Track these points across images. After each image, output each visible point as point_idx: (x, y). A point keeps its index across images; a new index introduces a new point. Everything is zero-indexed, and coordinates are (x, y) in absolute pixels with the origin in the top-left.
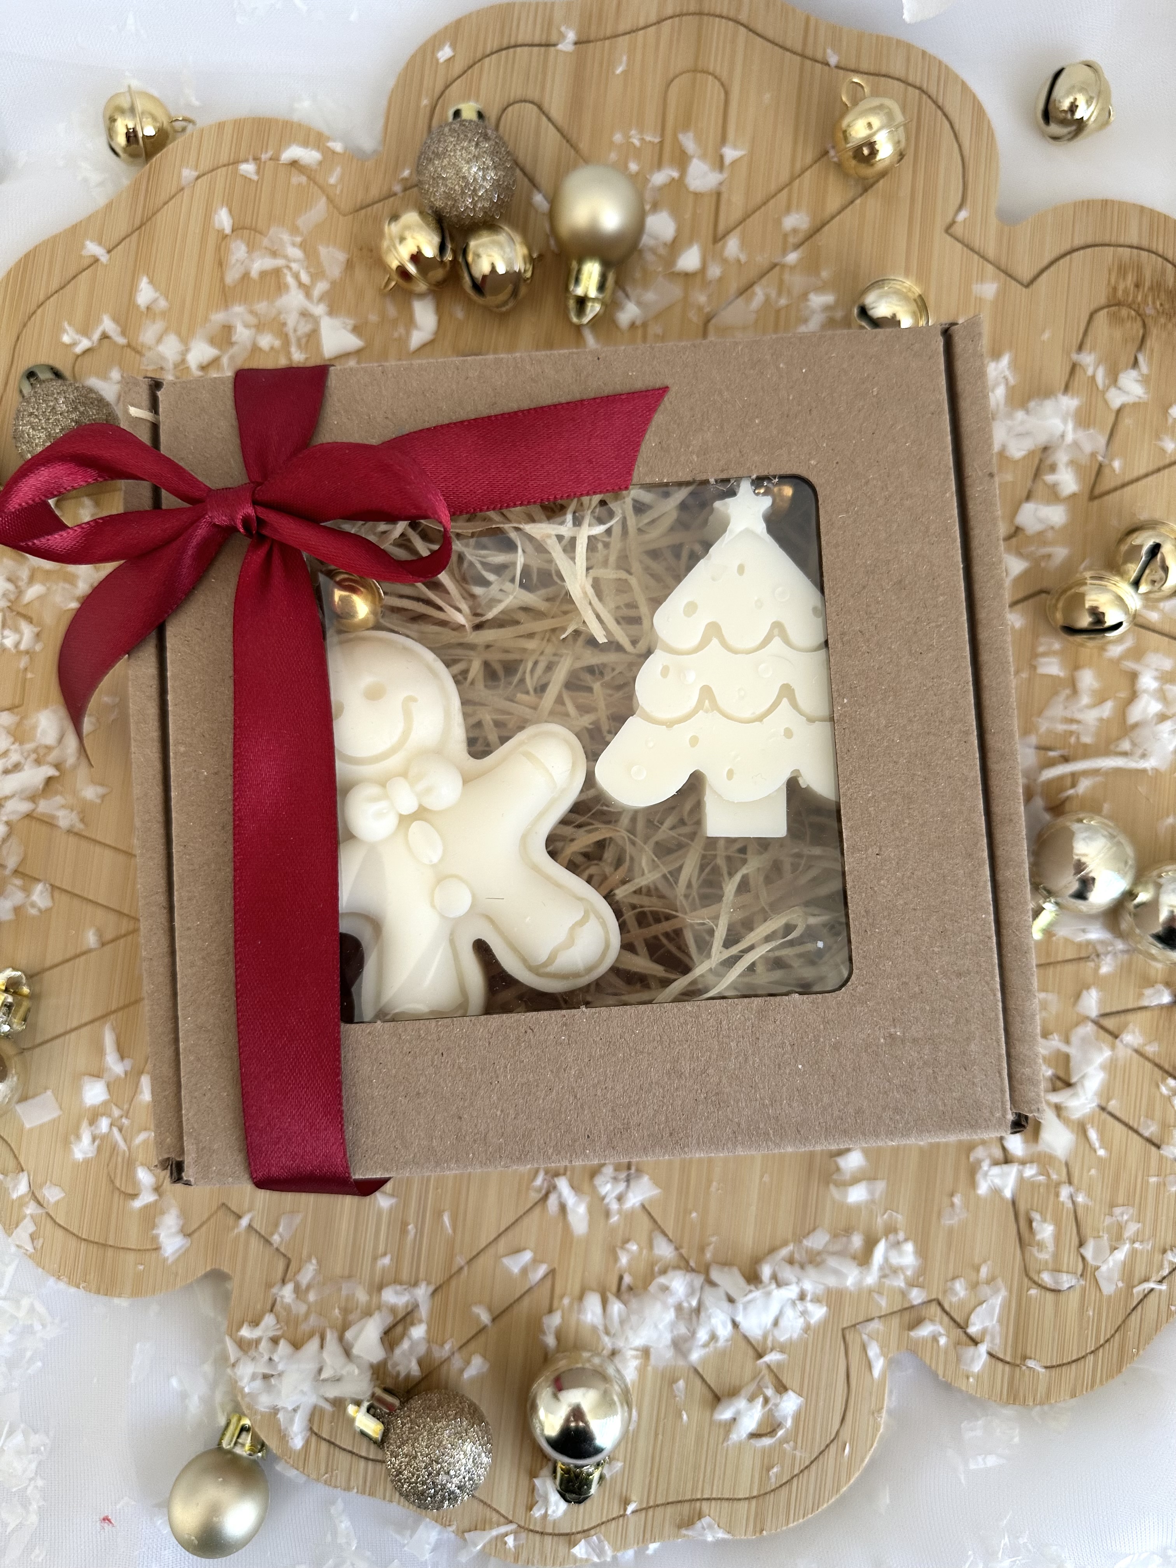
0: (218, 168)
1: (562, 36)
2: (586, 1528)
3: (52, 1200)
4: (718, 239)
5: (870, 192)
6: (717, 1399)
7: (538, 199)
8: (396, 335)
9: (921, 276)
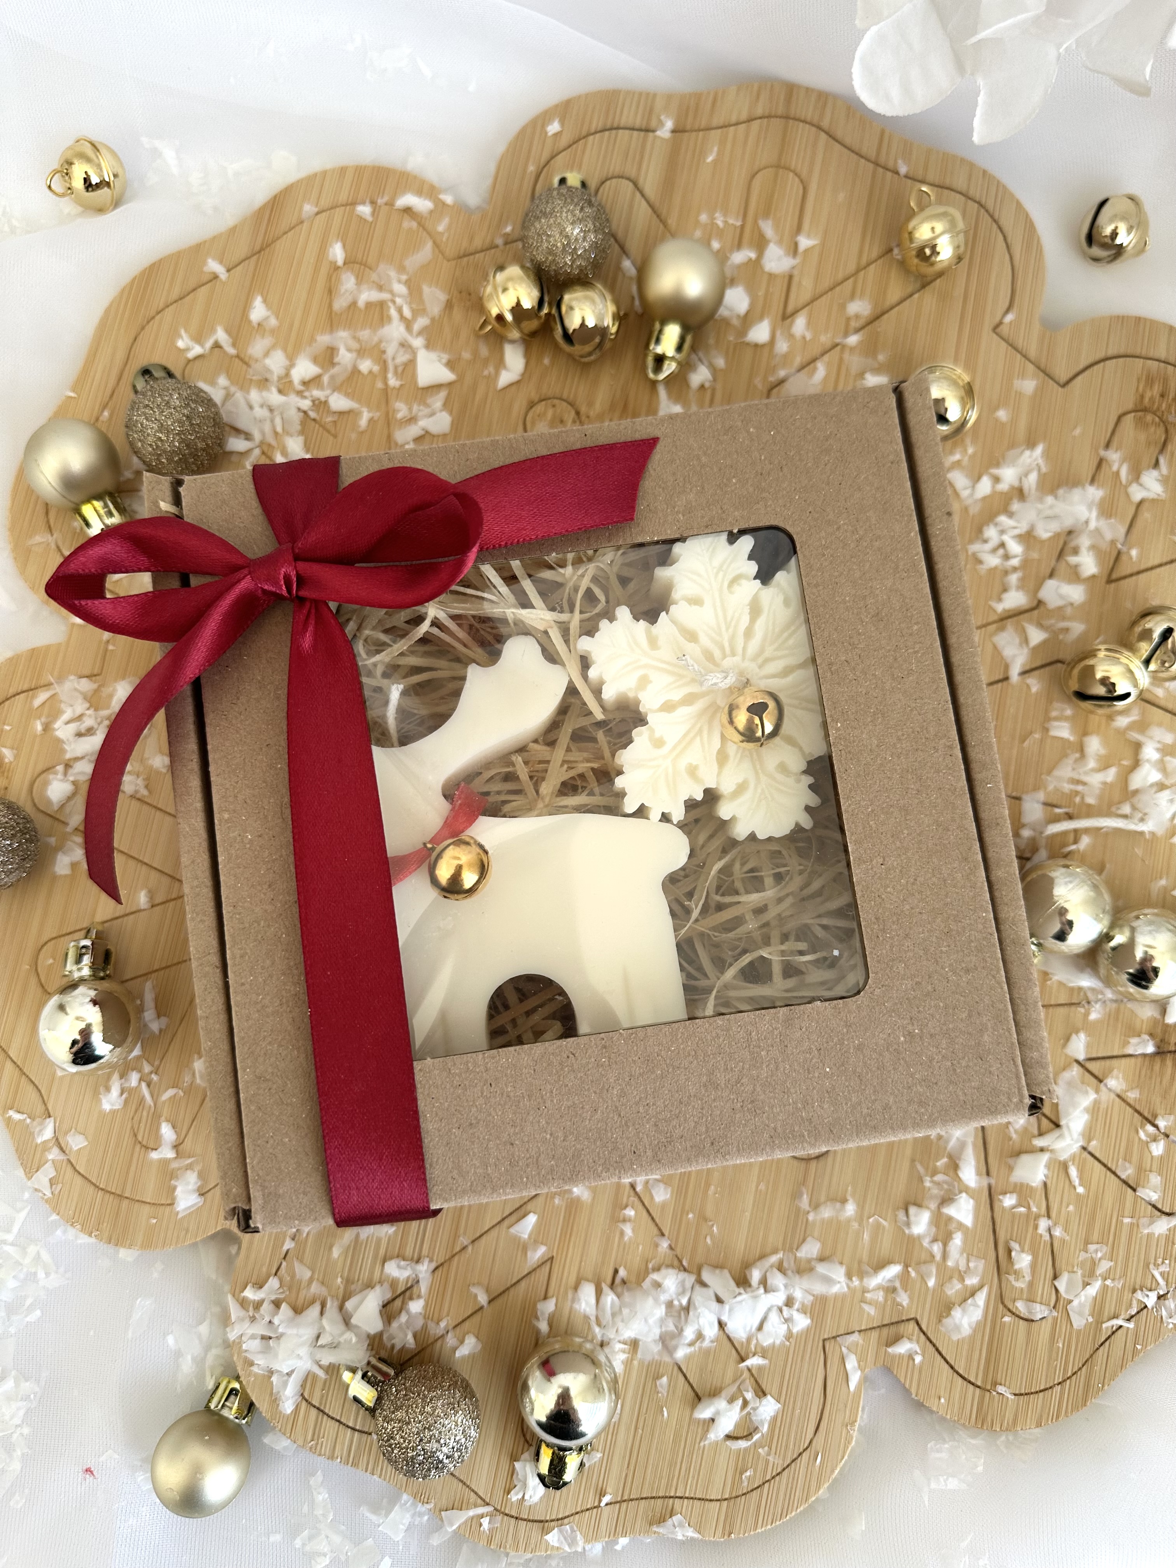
0: (336, 207)
1: (661, 124)
2: (560, 1516)
3: (75, 1148)
4: (787, 317)
5: (927, 288)
6: (697, 1398)
7: (627, 264)
8: (486, 373)
9: (969, 366)
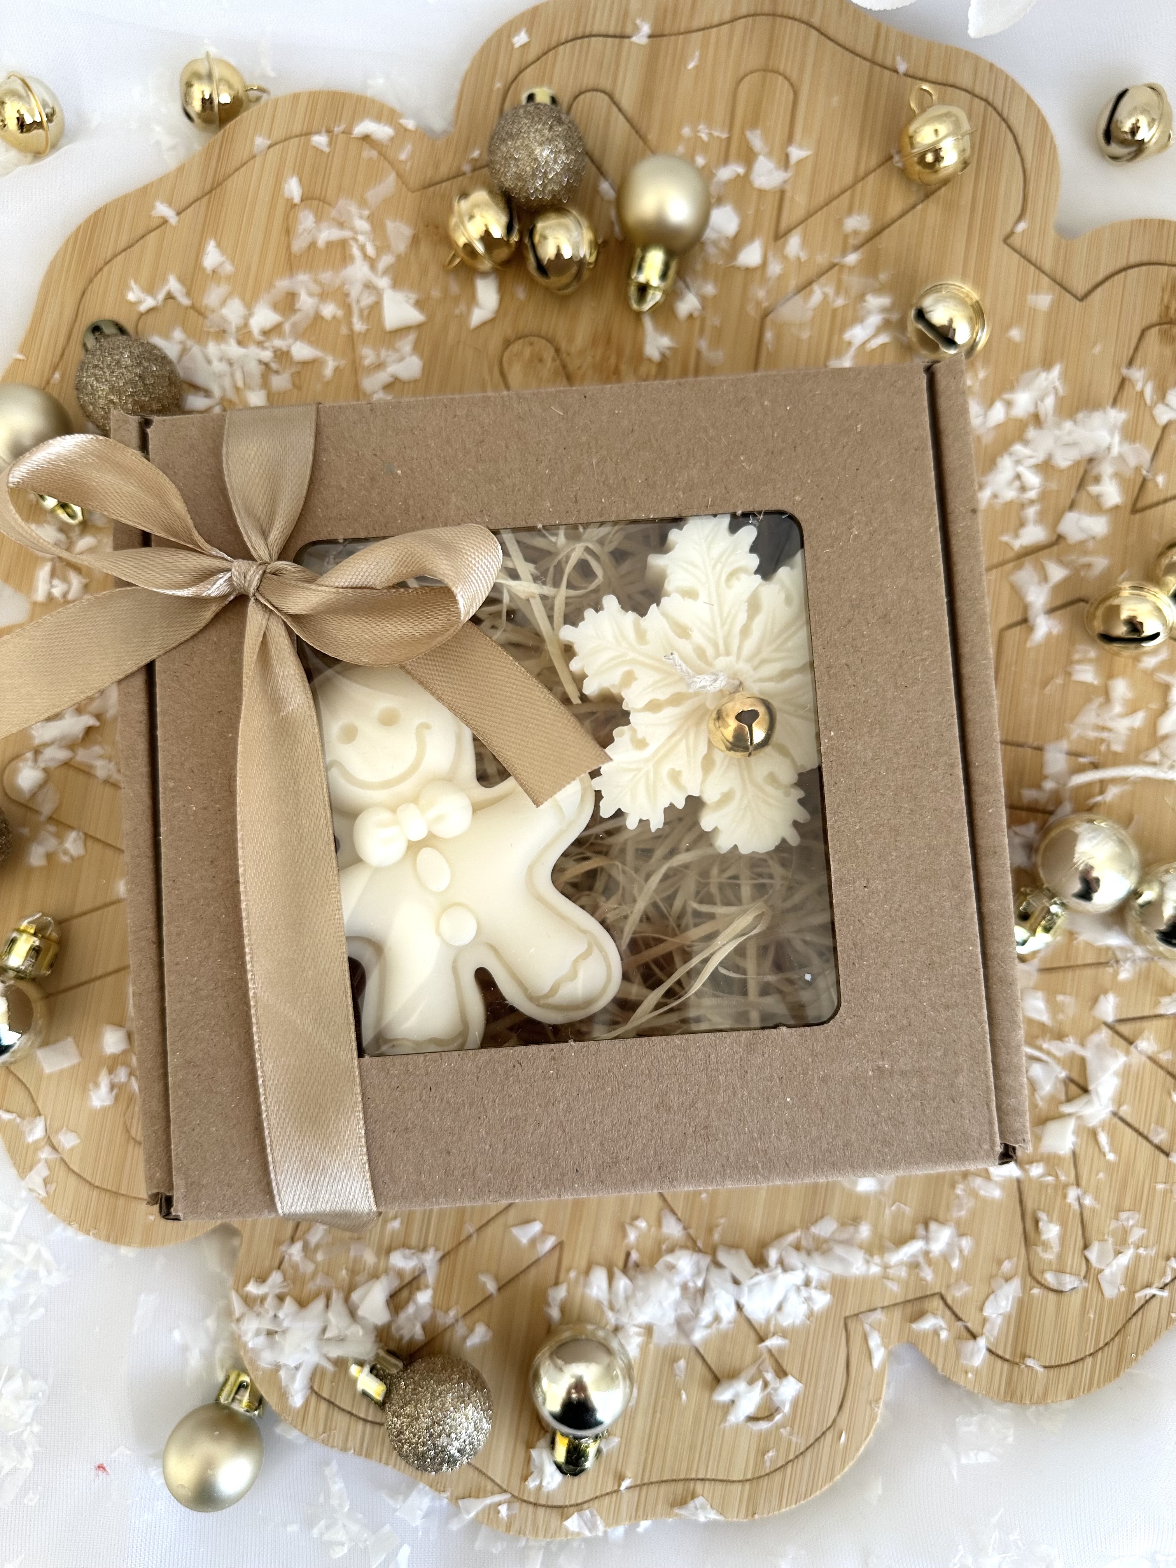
0: (290, 138)
1: (637, 29)
2: (579, 1501)
3: (68, 1146)
4: (779, 236)
5: (931, 198)
6: (716, 1380)
7: (605, 187)
8: (457, 312)
9: (979, 283)
